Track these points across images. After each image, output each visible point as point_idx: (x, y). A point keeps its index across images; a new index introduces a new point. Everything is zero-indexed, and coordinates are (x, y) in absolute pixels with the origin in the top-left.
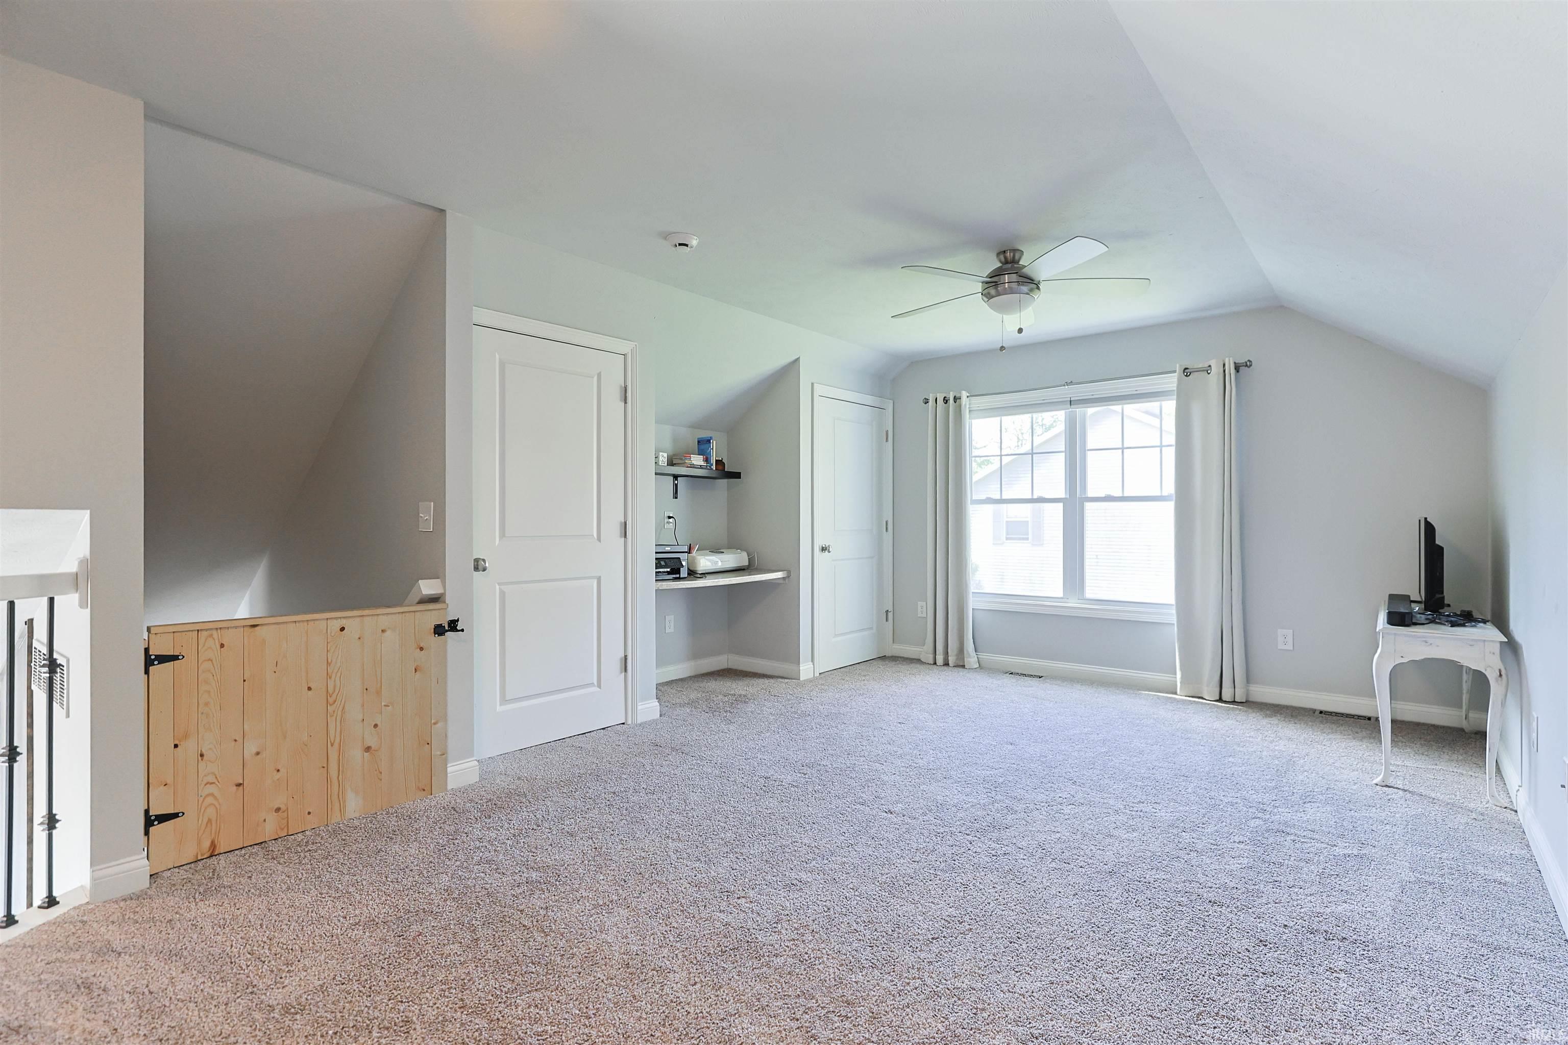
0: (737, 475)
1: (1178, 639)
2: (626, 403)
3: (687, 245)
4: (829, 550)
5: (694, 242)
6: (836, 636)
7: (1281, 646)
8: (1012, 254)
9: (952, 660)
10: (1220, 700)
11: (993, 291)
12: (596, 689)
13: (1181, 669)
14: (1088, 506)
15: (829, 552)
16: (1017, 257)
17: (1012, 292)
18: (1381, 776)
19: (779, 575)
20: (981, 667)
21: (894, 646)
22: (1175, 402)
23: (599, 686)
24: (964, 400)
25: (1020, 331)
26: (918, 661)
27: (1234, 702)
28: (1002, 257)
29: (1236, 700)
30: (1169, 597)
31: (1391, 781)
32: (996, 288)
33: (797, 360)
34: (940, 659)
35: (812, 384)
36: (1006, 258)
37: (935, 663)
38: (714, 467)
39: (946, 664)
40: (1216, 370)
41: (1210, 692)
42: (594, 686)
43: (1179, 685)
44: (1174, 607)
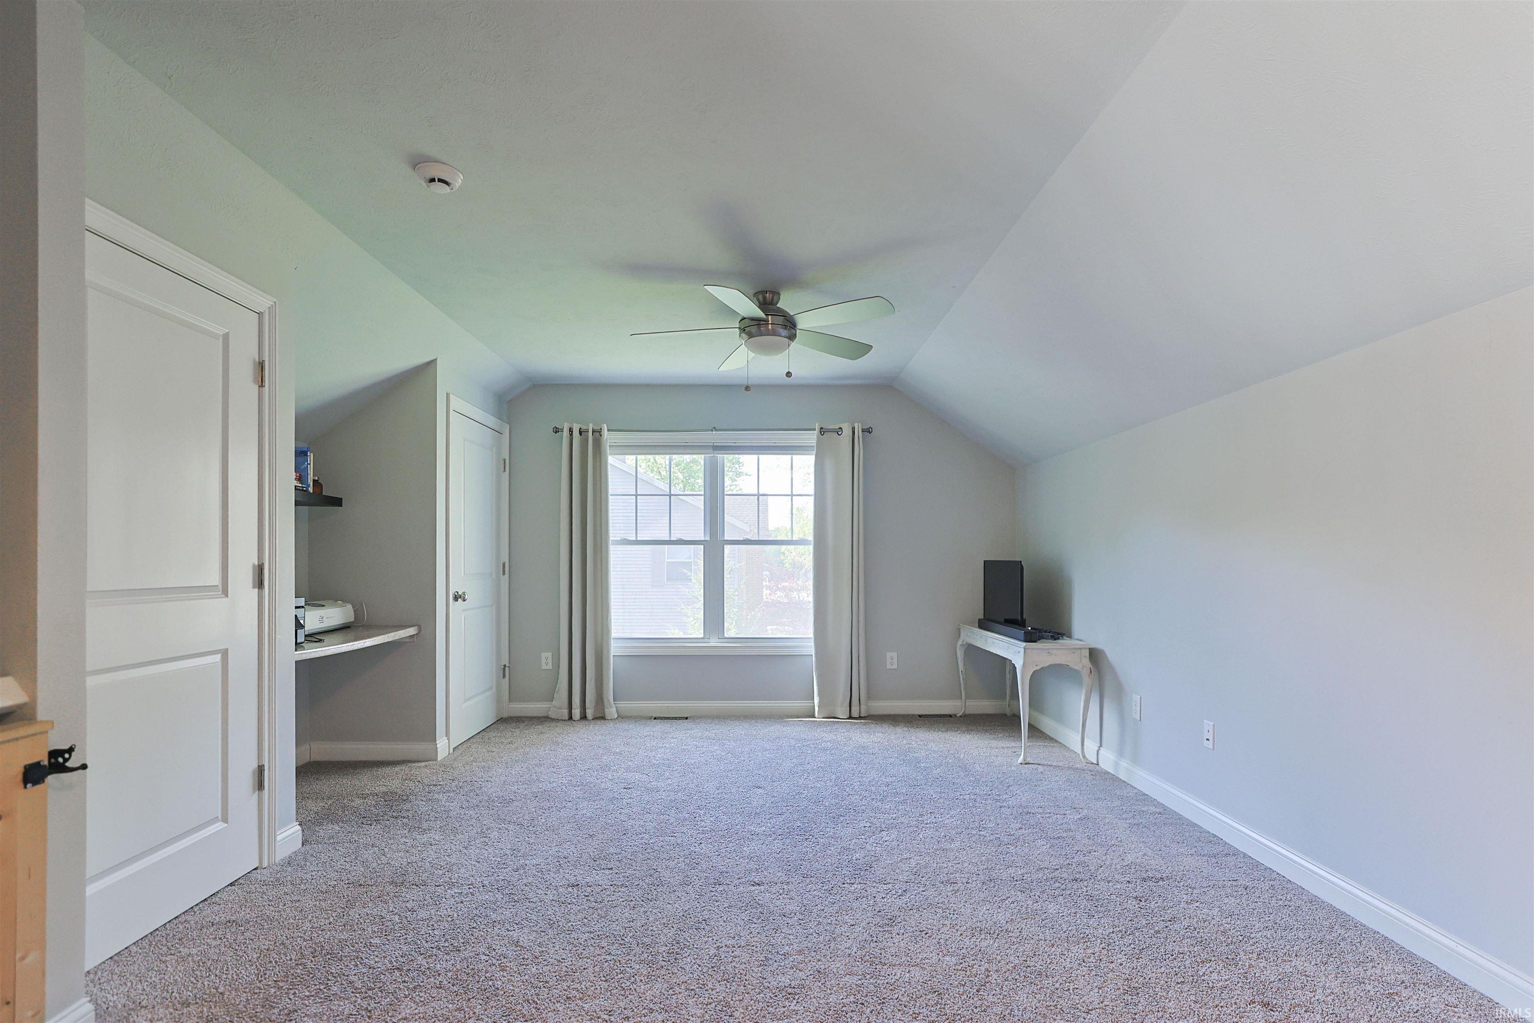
0: (337, 502)
1: (817, 668)
2: (262, 386)
3: (446, 183)
4: (464, 598)
5: (458, 181)
6: (466, 700)
7: (889, 666)
8: (771, 296)
9: (590, 713)
10: (850, 717)
11: (754, 330)
12: (220, 825)
13: (819, 695)
14: (728, 549)
15: (464, 600)
16: (775, 301)
17: (774, 333)
18: (1022, 757)
19: (412, 631)
20: (622, 717)
21: (512, 706)
22: (814, 456)
23: (225, 820)
24: (605, 433)
25: (789, 374)
26: (545, 719)
27: (860, 718)
28: (761, 297)
29: (861, 716)
30: (809, 632)
31: (1029, 760)
32: (759, 328)
33: (433, 362)
34: (577, 713)
35: (448, 395)
36: (765, 298)
37: (571, 718)
38: (311, 490)
39: (584, 717)
40: (847, 432)
41: (842, 712)
42: (218, 821)
43: (817, 709)
44: (813, 640)
